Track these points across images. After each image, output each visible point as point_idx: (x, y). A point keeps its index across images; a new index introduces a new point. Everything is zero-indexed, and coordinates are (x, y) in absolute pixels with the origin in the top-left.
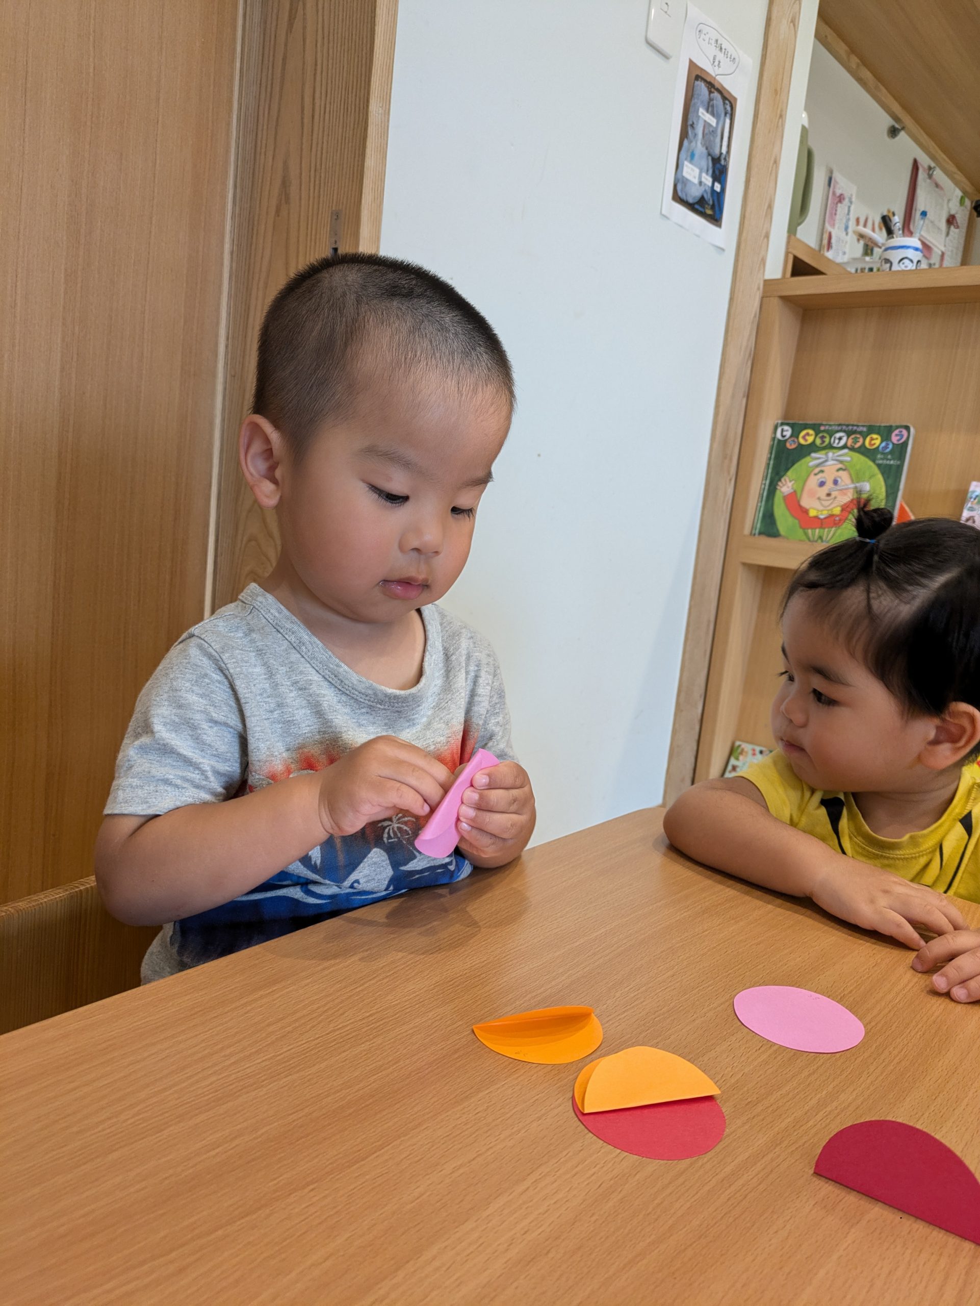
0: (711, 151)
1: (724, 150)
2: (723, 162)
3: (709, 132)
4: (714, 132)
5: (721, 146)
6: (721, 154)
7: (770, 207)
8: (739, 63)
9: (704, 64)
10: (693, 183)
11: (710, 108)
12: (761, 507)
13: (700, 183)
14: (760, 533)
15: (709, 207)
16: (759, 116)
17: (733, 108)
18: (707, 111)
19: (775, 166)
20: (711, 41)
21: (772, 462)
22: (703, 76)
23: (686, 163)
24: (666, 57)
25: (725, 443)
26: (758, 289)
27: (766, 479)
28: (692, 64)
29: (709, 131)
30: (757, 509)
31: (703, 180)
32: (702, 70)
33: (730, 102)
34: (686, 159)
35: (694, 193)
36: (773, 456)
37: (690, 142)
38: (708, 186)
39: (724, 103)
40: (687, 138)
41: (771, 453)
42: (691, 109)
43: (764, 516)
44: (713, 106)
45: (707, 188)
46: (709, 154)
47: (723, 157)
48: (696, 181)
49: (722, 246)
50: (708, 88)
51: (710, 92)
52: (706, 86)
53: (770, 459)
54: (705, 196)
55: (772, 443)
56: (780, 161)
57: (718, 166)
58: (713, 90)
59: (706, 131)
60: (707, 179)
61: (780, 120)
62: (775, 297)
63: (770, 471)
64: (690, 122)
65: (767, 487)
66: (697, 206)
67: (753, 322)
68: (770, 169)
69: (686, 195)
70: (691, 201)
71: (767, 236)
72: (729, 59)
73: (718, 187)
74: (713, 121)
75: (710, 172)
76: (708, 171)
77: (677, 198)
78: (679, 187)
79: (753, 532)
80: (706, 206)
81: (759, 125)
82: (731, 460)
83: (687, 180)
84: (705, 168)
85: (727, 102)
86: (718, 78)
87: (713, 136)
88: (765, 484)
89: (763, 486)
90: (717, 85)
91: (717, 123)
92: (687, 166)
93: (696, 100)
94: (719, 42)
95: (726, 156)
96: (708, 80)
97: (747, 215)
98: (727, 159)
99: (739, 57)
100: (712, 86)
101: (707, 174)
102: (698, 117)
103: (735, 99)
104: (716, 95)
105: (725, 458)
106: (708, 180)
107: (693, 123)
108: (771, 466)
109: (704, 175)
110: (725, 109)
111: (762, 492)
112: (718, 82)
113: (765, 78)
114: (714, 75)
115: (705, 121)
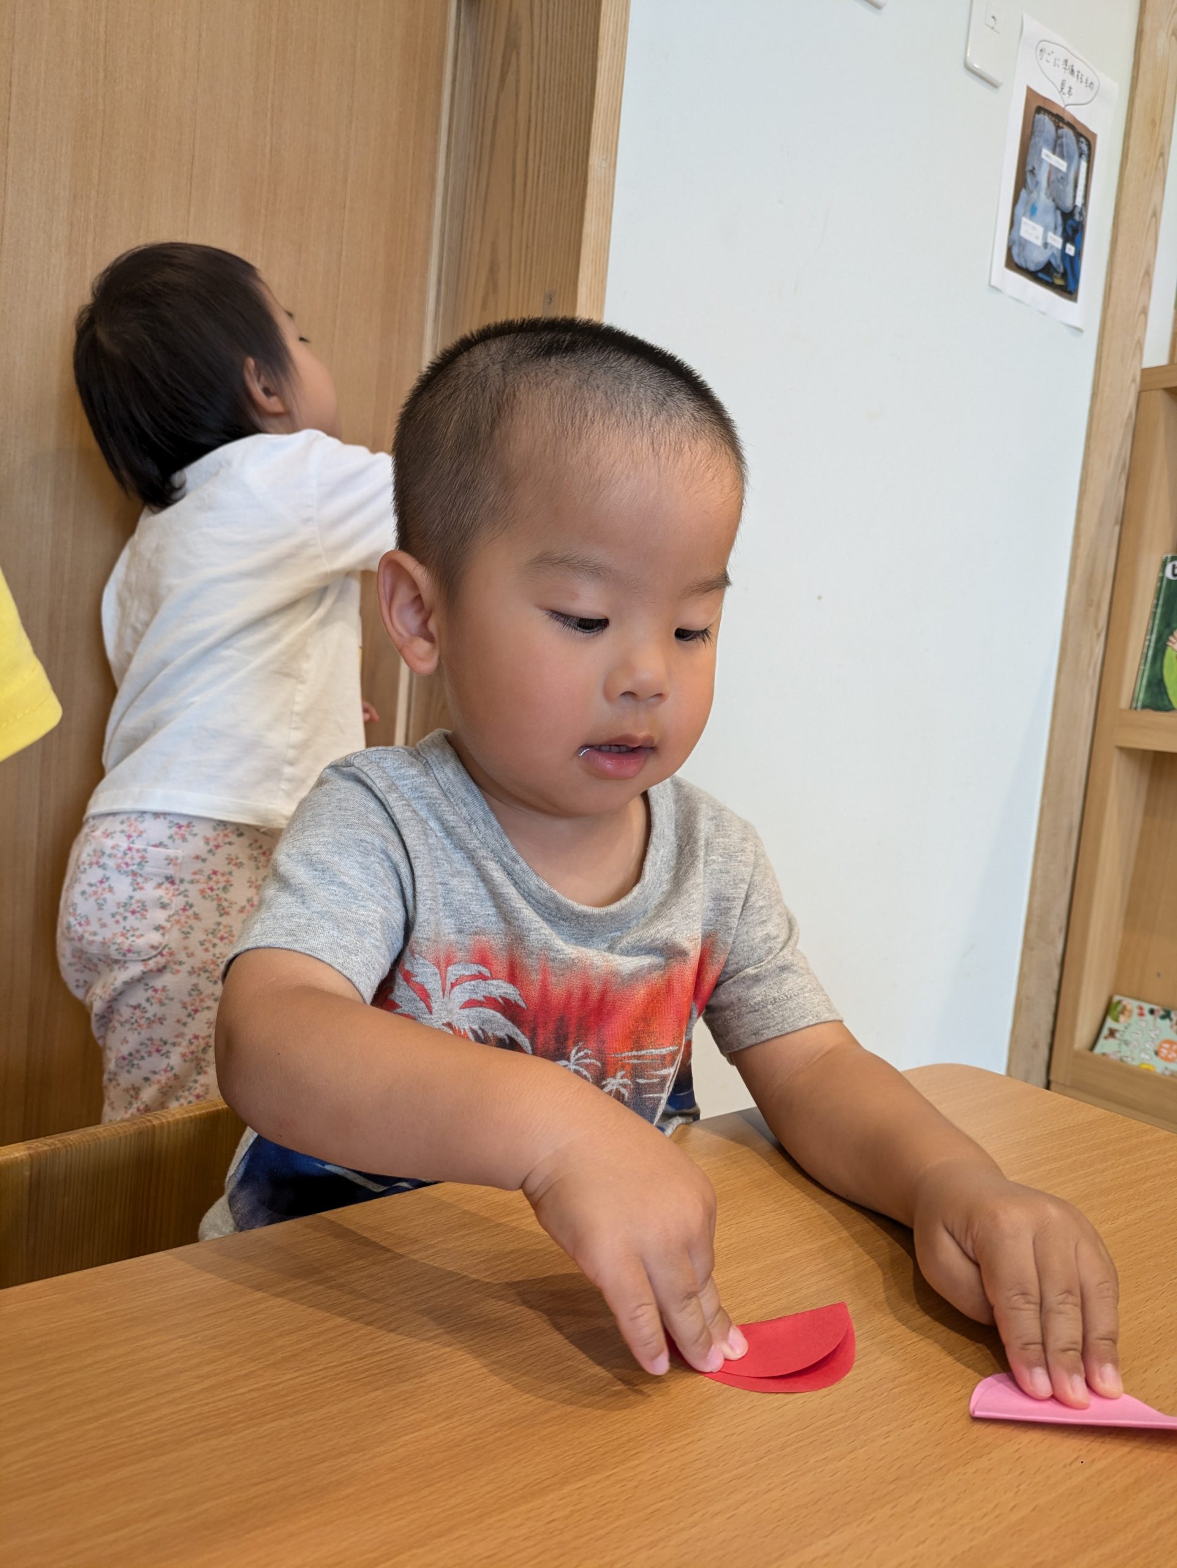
0: (1060, 203)
1: (1079, 201)
2: (1077, 217)
3: (1057, 180)
4: (1063, 179)
5: (1075, 197)
6: (1075, 207)
7: (1148, 273)
8: (1099, 88)
9: (1048, 92)
10: (1035, 246)
11: (1057, 147)
12: (1144, 670)
13: (1046, 245)
14: (1144, 707)
15: (1059, 276)
16: (1130, 156)
17: (1090, 147)
18: (1054, 152)
19: (1154, 219)
20: (1057, 61)
21: (1159, 610)
22: (1047, 107)
23: (1024, 220)
24: (993, 85)
25: (1089, 583)
26: (1134, 380)
27: (1151, 633)
28: (1031, 94)
29: (1057, 178)
30: (1139, 674)
31: (1049, 241)
32: (1045, 99)
33: (1087, 140)
34: (1024, 215)
35: (1037, 258)
36: (1161, 602)
37: (1030, 192)
38: (1057, 249)
39: (1078, 142)
40: (1025, 187)
41: (1158, 599)
42: (1031, 151)
43: (1150, 684)
44: (1062, 145)
45: (1055, 252)
46: (1057, 208)
47: (1077, 210)
48: (1039, 242)
49: (1078, 325)
50: (1054, 122)
51: (1058, 127)
52: (1050, 119)
53: (1157, 606)
54: (1053, 261)
55: (1159, 584)
56: (1161, 212)
57: (1070, 222)
58: (1061, 124)
59: (1053, 177)
60: (1054, 240)
61: (1161, 159)
62: (1157, 389)
63: (1157, 622)
64: (1029, 168)
65: (1152, 644)
66: (1040, 275)
67: (1127, 425)
68: (1147, 224)
69: (1026, 261)
70: (1032, 268)
71: (1145, 312)
72: (1084, 84)
73: (1071, 250)
74: (1062, 165)
75: (1060, 230)
76: (1056, 228)
77: (1012, 264)
78: (1015, 251)
79: (1134, 705)
80: (1055, 274)
81: (1129, 165)
82: (1099, 607)
83: (1026, 241)
84: (1052, 225)
85: (1082, 139)
86: (1069, 109)
87: (1063, 184)
88: (1150, 640)
89: (1147, 643)
90: (1067, 118)
91: (1069, 167)
92: (1025, 223)
93: (1037, 139)
94: (1069, 63)
95: (1081, 209)
96: (1055, 111)
97: (1114, 284)
98: (1084, 213)
99: (1099, 81)
100: (1059, 119)
101: (1055, 233)
102: (1041, 160)
103: (1094, 136)
104: (1066, 130)
105: (1090, 605)
106: (1057, 241)
107: (1034, 168)
108: (1158, 616)
109: (1050, 234)
110: (1080, 148)
111: (1145, 650)
112: (1069, 114)
113: (1137, 105)
114: (1063, 106)
115: (1051, 165)
